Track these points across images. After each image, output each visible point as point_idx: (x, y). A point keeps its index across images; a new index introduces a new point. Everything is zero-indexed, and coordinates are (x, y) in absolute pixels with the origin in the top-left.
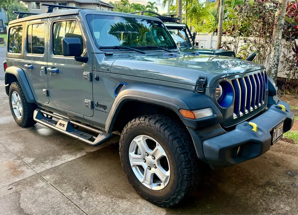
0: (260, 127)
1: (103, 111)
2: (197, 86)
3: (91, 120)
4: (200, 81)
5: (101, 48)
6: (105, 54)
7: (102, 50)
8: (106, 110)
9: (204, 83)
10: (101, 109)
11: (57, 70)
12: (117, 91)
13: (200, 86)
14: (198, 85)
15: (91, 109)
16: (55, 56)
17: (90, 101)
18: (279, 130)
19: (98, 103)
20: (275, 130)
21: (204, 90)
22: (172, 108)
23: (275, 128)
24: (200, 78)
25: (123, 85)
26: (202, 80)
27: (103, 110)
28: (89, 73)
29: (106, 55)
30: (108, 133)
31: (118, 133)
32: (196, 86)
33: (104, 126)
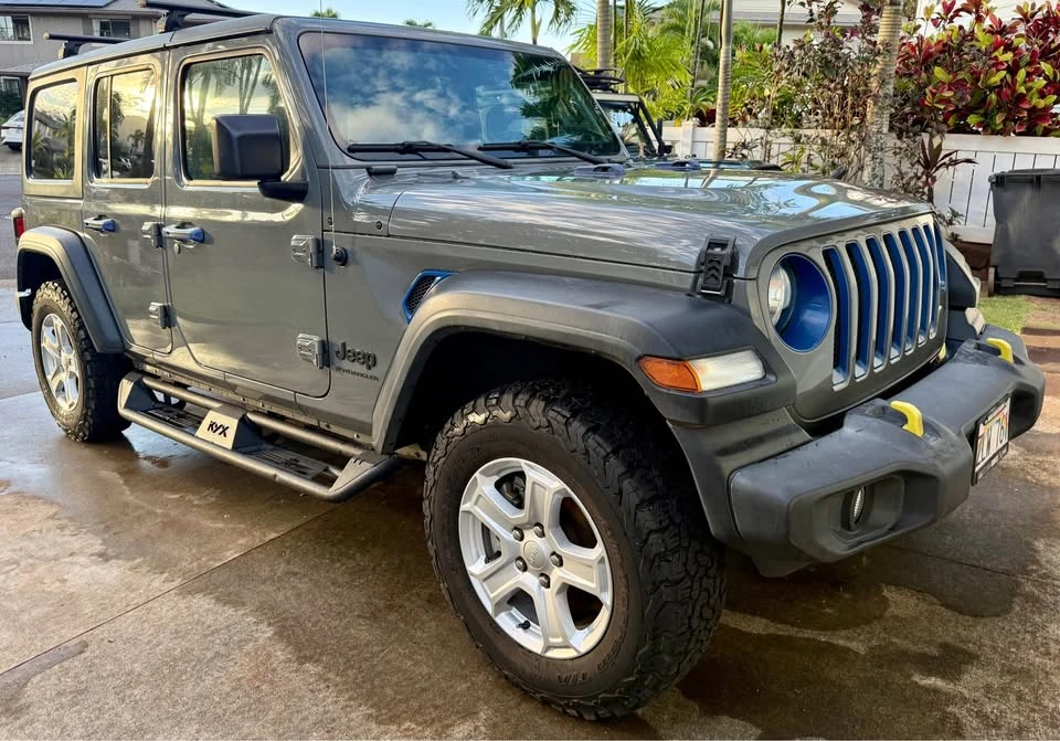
0: (932, 419)
1: (362, 375)
2: (701, 272)
3: (320, 407)
4: (711, 254)
5: (354, 150)
6: (368, 169)
7: (357, 155)
8: (374, 372)
9: (726, 262)
10: (358, 367)
11: (197, 234)
12: (413, 301)
13: (714, 272)
14: (703, 268)
15: (322, 368)
16: (192, 183)
17: (316, 339)
18: (995, 428)
19: (344, 345)
20: (981, 426)
21: (728, 286)
22: (614, 354)
23: (984, 419)
24: (712, 245)
25: (434, 278)
26: (718, 250)
27: (362, 369)
28: (310, 238)
29: (371, 173)
30: (382, 453)
31: (418, 454)
32: (698, 272)
33: (366, 429)
